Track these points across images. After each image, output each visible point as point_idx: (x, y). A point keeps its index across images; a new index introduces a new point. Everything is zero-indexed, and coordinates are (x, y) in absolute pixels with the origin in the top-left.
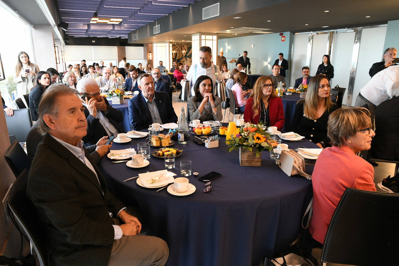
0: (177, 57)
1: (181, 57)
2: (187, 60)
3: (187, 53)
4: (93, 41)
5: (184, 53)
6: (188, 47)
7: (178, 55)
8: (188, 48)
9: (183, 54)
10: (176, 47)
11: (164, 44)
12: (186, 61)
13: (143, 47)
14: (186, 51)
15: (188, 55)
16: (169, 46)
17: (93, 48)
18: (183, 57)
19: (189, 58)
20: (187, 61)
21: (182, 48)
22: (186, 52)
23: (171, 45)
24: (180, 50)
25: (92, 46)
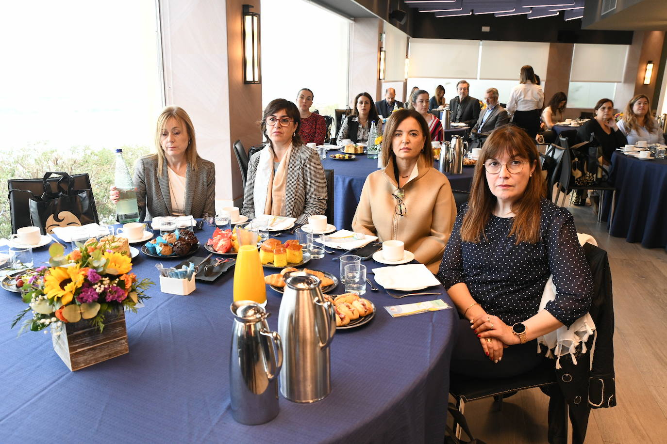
4: (486, 29)
17: (481, 47)
25: (481, 42)
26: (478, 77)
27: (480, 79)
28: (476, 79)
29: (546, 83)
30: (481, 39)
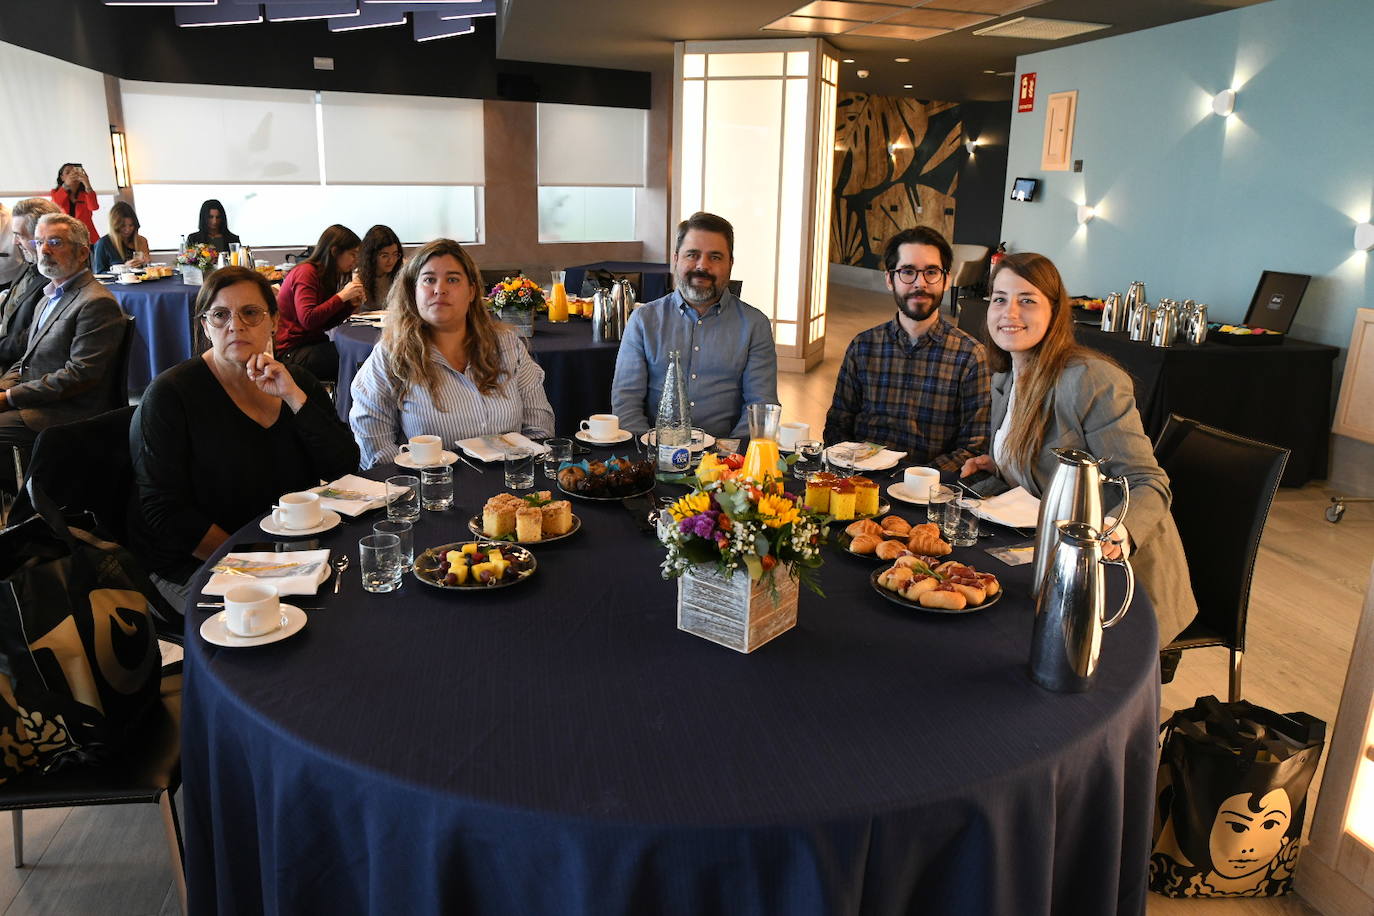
0: (854, 175)
1: (877, 177)
2: (915, 200)
3: (920, 156)
4: (323, 63)
5: (898, 152)
6: (935, 111)
7: (858, 166)
8: (932, 121)
9: (894, 158)
10: (852, 118)
11: (769, 61)
12: (908, 208)
13: (645, 112)
14: (919, 141)
15: (927, 168)
16: (817, 80)
17: (319, 107)
18: (893, 179)
19: (932, 191)
20: (919, 210)
21: (892, 124)
22: (917, 151)
23: (831, 69)
24: (876, 134)
25: (319, 96)
26: (323, 181)
27: (328, 184)
28: (319, 183)
29: (485, 189)
30: (318, 88)
